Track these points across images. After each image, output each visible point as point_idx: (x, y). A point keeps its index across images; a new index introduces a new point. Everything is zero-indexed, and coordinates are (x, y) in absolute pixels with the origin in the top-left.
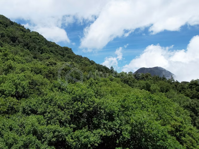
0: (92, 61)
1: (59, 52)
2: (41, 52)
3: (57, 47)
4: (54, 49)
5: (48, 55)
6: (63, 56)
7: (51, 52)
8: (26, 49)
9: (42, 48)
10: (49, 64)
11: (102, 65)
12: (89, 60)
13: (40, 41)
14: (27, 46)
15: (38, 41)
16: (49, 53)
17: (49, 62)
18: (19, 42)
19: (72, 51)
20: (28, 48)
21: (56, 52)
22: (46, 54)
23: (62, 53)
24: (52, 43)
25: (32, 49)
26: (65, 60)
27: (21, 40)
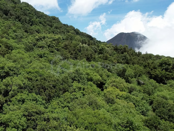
0: (77, 29)
1: (48, 22)
2: (31, 23)
3: (46, 17)
4: (43, 20)
5: (37, 27)
6: (51, 26)
7: (40, 23)
8: (17, 22)
9: (32, 20)
10: (39, 38)
11: (86, 33)
12: (74, 28)
13: (30, 12)
14: (18, 18)
15: (28, 12)
16: (38, 24)
17: (39, 37)
18: (11, 15)
19: (59, 20)
20: (19, 20)
21: (45, 22)
22: (35, 27)
23: (50, 24)
24: (41, 14)
25: (23, 22)
26: (53, 31)
27: (13, 13)
